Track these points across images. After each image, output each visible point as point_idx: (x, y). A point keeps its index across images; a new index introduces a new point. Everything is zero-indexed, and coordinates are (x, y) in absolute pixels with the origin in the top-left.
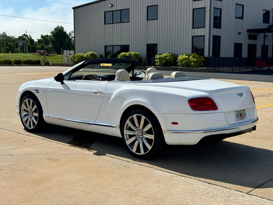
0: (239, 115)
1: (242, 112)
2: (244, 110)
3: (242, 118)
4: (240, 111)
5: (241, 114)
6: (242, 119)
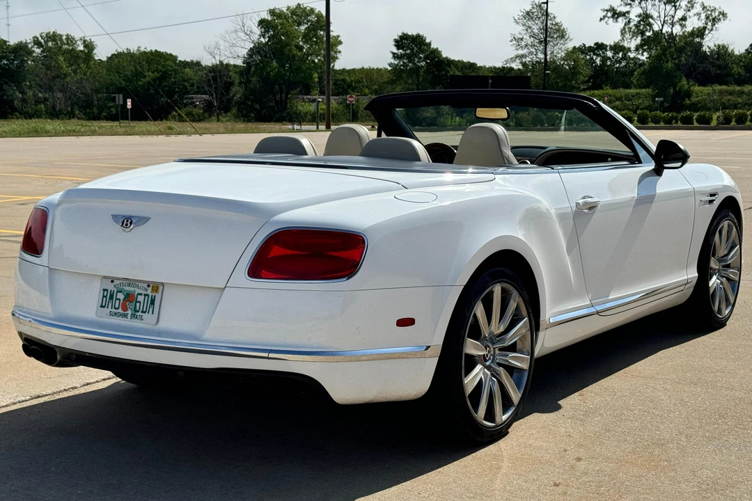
2: (156, 287)
3: (129, 312)
5: (130, 297)
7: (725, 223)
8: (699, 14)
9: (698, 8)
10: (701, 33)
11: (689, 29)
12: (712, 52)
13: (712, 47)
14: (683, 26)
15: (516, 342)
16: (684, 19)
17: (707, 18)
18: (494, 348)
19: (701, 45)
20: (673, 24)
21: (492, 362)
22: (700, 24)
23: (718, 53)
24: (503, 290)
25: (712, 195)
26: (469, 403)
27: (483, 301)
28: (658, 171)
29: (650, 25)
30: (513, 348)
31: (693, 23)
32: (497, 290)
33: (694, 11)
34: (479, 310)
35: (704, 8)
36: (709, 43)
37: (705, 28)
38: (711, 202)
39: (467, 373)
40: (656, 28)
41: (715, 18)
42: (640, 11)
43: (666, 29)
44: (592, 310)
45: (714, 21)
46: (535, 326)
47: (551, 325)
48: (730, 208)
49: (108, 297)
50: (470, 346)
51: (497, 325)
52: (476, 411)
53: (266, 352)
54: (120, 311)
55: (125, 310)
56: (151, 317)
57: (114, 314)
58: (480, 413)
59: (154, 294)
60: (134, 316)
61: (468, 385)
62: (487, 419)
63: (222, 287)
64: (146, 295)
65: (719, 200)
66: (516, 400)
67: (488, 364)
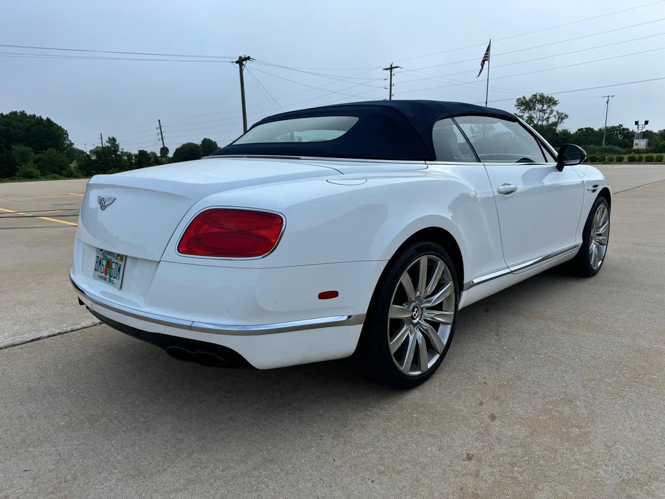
0: (104, 263)
1: (114, 260)
2: (123, 258)
3: (108, 276)
4: (110, 253)
5: (109, 264)
6: (105, 279)
7: (602, 206)
8: (555, 116)
9: (555, 113)
10: (555, 124)
11: (550, 122)
12: (560, 132)
13: (560, 130)
14: (548, 121)
15: (442, 302)
16: (548, 118)
17: (559, 117)
18: (422, 308)
19: (556, 130)
20: (543, 121)
21: (420, 319)
22: (556, 120)
23: (563, 133)
24: (429, 260)
25: (595, 186)
26: (395, 360)
27: (409, 272)
28: (560, 168)
29: (533, 121)
30: (439, 307)
31: (552, 120)
32: (424, 260)
33: (553, 115)
34: (405, 279)
35: (557, 112)
36: (559, 128)
37: (558, 122)
38: (594, 191)
39: (392, 336)
40: (535, 122)
41: (562, 117)
42: (528, 115)
43: (540, 123)
44: (508, 271)
45: (562, 119)
46: (459, 286)
47: (473, 285)
48: (605, 196)
49: (99, 262)
50: (395, 311)
51: (424, 290)
52: (402, 365)
53: (189, 324)
54: (103, 275)
55: (106, 275)
56: (118, 282)
57: (101, 277)
58: (405, 367)
59: (121, 263)
60: (110, 281)
61: (394, 344)
62: (413, 369)
63: (158, 260)
64: (117, 263)
65: (599, 190)
66: (440, 349)
67: (415, 321)
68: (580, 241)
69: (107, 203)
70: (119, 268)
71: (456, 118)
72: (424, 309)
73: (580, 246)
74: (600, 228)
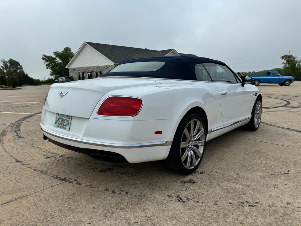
0: (60, 120)
1: (65, 118)
2: (70, 117)
3: (62, 126)
4: (64, 115)
5: (63, 120)
7: (259, 101)
15: (199, 138)
18: (192, 141)
24: (194, 121)
25: (256, 93)
26: (184, 164)
27: (187, 128)
28: (243, 85)
30: (198, 140)
32: (192, 122)
34: (186, 131)
38: (256, 95)
44: (224, 127)
46: (206, 132)
47: (212, 131)
48: (260, 98)
49: (57, 120)
50: (183, 145)
51: (193, 133)
52: (186, 165)
53: (103, 144)
54: (60, 125)
55: (61, 125)
56: (67, 128)
57: (58, 126)
58: (187, 166)
59: (69, 120)
60: (63, 128)
61: (183, 158)
62: (191, 166)
63: (89, 118)
64: (67, 120)
65: (258, 95)
66: (200, 156)
67: (190, 147)
68: (250, 116)
69: (63, 95)
70: (68, 122)
71: (203, 64)
72: (193, 141)
73: (250, 118)
74: (258, 111)
